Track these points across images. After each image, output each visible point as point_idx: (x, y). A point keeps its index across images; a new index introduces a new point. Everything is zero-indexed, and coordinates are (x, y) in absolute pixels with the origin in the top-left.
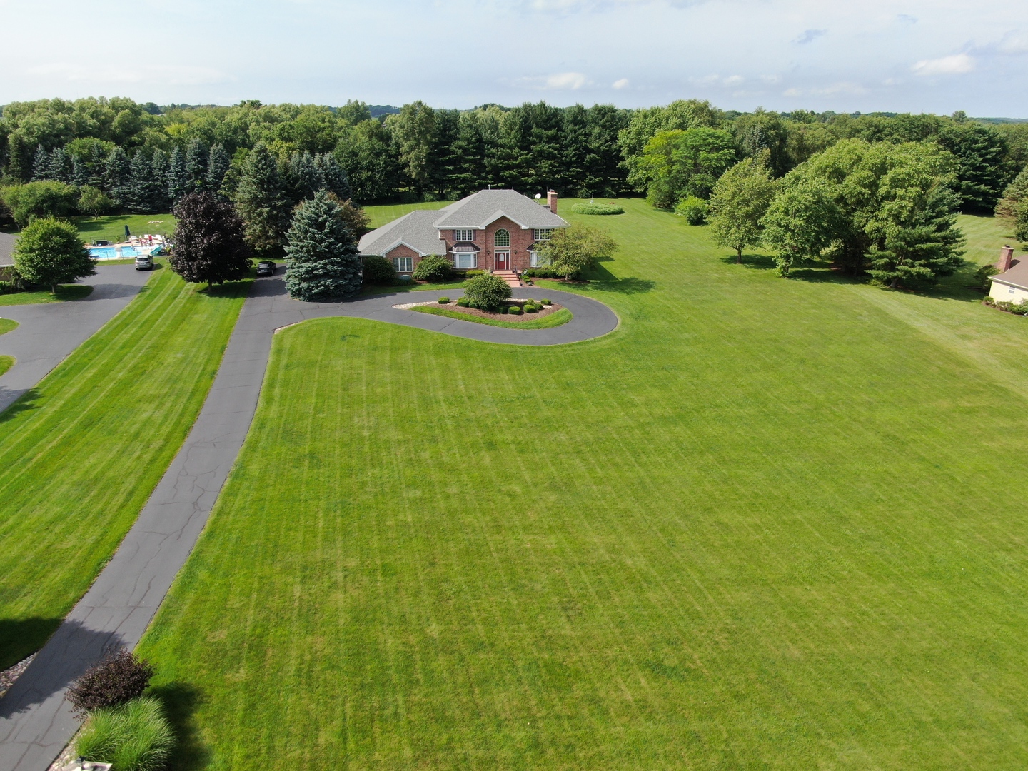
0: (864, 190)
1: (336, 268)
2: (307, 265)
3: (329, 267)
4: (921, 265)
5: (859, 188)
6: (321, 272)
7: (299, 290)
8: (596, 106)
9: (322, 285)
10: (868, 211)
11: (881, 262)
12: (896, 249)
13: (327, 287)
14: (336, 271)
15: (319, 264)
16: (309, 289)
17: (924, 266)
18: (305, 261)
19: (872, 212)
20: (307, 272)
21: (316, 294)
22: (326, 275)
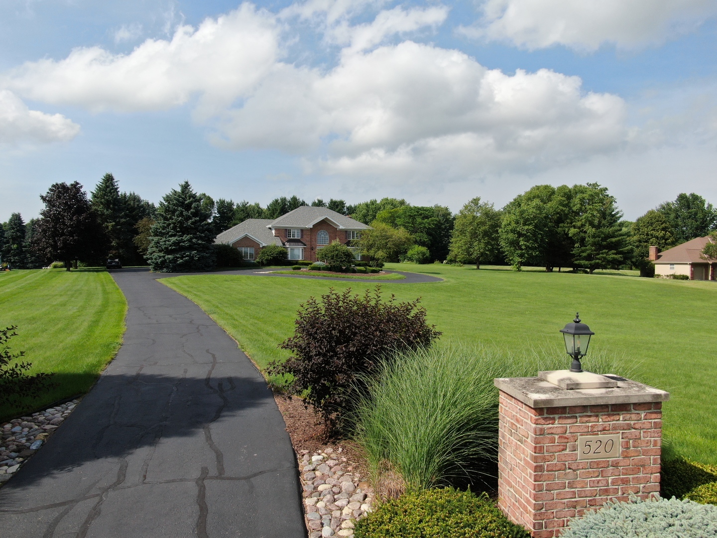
0: (564, 209)
1: (200, 242)
2: (173, 239)
3: (194, 240)
4: (613, 254)
5: (561, 207)
6: (187, 244)
7: (163, 262)
8: (332, 200)
9: (187, 256)
10: (568, 223)
11: (584, 254)
12: (594, 244)
13: (192, 258)
14: (199, 244)
15: (186, 237)
16: (174, 260)
17: (616, 254)
18: (171, 236)
19: (571, 223)
20: (174, 244)
21: (181, 265)
22: (190, 248)
